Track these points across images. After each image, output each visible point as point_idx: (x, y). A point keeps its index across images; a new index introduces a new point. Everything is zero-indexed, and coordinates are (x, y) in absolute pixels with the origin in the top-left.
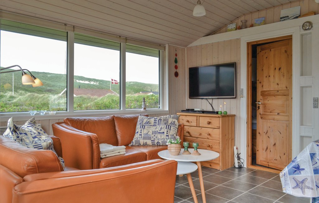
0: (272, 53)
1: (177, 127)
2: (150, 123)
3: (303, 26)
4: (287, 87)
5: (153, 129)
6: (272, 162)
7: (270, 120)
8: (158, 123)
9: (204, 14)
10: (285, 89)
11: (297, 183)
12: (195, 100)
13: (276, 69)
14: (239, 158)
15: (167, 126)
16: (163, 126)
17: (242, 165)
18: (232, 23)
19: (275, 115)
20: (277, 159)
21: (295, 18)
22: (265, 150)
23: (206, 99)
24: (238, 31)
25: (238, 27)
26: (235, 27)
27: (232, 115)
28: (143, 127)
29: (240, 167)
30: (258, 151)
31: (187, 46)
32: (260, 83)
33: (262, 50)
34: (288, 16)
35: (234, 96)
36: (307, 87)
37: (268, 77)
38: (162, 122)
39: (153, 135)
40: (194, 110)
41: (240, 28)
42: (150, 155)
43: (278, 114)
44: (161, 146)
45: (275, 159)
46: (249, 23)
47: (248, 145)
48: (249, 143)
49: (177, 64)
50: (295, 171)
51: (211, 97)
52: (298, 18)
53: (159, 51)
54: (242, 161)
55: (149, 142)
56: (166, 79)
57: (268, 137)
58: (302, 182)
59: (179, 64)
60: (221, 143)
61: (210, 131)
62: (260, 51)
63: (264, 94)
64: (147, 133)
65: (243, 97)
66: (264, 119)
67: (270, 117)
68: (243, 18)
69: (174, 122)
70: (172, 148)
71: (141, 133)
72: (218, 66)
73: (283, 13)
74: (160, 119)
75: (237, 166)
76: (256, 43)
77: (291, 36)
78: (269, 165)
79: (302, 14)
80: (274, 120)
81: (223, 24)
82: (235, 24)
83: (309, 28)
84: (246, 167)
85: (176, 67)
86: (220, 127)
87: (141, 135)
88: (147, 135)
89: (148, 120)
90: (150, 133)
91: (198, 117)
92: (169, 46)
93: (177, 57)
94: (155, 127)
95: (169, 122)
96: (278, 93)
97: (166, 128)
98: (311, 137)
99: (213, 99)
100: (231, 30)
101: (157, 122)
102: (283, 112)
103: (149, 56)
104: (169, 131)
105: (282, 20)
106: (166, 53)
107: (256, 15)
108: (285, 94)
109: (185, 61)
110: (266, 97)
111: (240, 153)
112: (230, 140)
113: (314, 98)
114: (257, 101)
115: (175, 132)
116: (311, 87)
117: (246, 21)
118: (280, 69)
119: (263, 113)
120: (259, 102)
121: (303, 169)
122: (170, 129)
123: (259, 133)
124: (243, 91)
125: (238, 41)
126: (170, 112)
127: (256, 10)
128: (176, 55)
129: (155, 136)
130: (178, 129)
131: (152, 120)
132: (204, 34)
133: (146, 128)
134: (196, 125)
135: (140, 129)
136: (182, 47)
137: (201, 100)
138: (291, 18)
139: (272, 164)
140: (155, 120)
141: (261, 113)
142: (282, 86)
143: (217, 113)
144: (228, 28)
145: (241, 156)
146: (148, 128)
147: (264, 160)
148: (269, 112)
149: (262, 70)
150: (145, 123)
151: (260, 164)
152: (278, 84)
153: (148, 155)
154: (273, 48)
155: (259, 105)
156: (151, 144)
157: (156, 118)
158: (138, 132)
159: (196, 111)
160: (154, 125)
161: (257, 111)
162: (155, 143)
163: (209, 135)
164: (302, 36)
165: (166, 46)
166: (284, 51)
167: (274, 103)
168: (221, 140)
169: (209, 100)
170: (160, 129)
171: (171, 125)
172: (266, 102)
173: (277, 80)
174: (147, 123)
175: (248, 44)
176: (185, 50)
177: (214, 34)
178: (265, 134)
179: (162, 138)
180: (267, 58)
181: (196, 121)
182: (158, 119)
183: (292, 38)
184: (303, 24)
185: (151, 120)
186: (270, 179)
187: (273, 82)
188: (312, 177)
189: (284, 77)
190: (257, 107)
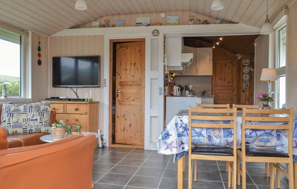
0: (129, 51)
1: (50, 113)
2: (19, 111)
3: (153, 33)
4: (140, 79)
5: (24, 116)
6: (128, 139)
7: (126, 105)
8: (29, 110)
9: (86, 9)
10: (139, 80)
11: (167, 145)
12: (59, 88)
13: (132, 64)
14: (102, 139)
15: (39, 113)
16: (35, 114)
17: (105, 145)
18: (96, 21)
19: (131, 101)
20: (132, 136)
21: (147, 25)
22: (122, 131)
23: (71, 87)
24: (102, 28)
25: (101, 25)
26: (99, 24)
27: (97, 102)
28: (11, 115)
29: (103, 147)
30: (117, 131)
31: (50, 35)
32: (119, 74)
33: (121, 47)
34: (142, 23)
35: (98, 85)
36: (154, 79)
37: (125, 70)
38: (34, 109)
39: (25, 123)
40: (59, 98)
41: (103, 26)
42: (26, 143)
43: (133, 100)
44: (34, 133)
45: (130, 136)
46: (111, 23)
47: (110, 127)
48: (111, 125)
49: (40, 52)
50: (166, 137)
51: (76, 86)
52: (149, 26)
53: (21, 36)
54: (105, 141)
55: (20, 130)
56: (29, 66)
57: (125, 119)
58: (171, 144)
59: (42, 53)
60: (88, 127)
61: (77, 116)
62: (119, 48)
63: (121, 84)
64: (17, 121)
65: (106, 86)
66: (122, 105)
67: (127, 103)
68: (106, 18)
69: (47, 109)
70: (57, 131)
71: (10, 121)
72: (77, 58)
73: (139, 20)
74: (31, 107)
75: (101, 146)
76: (117, 41)
77: (145, 39)
78: (125, 142)
79: (151, 24)
80: (130, 105)
81: (88, 20)
82: (99, 22)
83: (157, 35)
84: (108, 146)
85: (39, 55)
86: (87, 113)
87: (10, 124)
88: (17, 123)
89: (17, 108)
90: (21, 121)
91: (65, 104)
92: (32, 33)
93: (40, 45)
94: (26, 114)
95: (42, 109)
96: (133, 84)
97: (39, 115)
98: (157, 117)
99: (77, 87)
100: (95, 27)
101: (27, 110)
102: (137, 99)
103: (6, 40)
104: (42, 117)
105: (137, 25)
106: (29, 40)
107: (117, 18)
108: (139, 84)
109: (48, 50)
110: (124, 86)
111: (103, 135)
112: (95, 124)
113: (160, 87)
114: (116, 90)
115: (48, 118)
116: (158, 79)
117: (109, 21)
118: (135, 64)
119: (121, 100)
120: (118, 90)
121: (171, 135)
122: (43, 116)
123: (118, 117)
124: (106, 81)
125: (102, 37)
126: (34, 100)
127: (117, 13)
128: (39, 43)
129: (27, 123)
130: (51, 115)
131: (22, 108)
132: (70, 27)
133: (15, 116)
134: (63, 112)
135: (7, 118)
136: (45, 36)
137: (65, 89)
138: (143, 25)
139: (128, 141)
140: (25, 107)
141: (119, 100)
142: (137, 78)
143: (84, 100)
144: (92, 25)
145: (104, 137)
146: (18, 116)
147: (122, 138)
148: (126, 99)
149: (121, 64)
150: (13, 111)
151: (118, 142)
152: (133, 76)
153: (24, 143)
154: (130, 47)
155: (118, 93)
156: (22, 132)
157: (25, 105)
158: (5, 121)
159: (62, 99)
160: (24, 112)
161: (116, 98)
162: (27, 131)
163: (77, 120)
164: (152, 39)
165: (28, 32)
166: (138, 50)
167: (130, 91)
168: (88, 124)
169: (73, 89)
170: (32, 116)
171: (43, 112)
172: (124, 90)
173: (132, 73)
174: (16, 111)
175: (111, 40)
176: (48, 39)
177: (79, 28)
178: (122, 117)
179: (35, 125)
180: (124, 54)
181: (63, 109)
182: (28, 107)
183: (145, 41)
184: (153, 31)
185: (20, 108)
186: (130, 153)
187: (130, 75)
188: (176, 139)
189: (138, 71)
190: (116, 95)
